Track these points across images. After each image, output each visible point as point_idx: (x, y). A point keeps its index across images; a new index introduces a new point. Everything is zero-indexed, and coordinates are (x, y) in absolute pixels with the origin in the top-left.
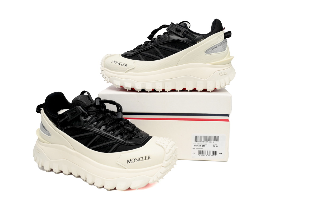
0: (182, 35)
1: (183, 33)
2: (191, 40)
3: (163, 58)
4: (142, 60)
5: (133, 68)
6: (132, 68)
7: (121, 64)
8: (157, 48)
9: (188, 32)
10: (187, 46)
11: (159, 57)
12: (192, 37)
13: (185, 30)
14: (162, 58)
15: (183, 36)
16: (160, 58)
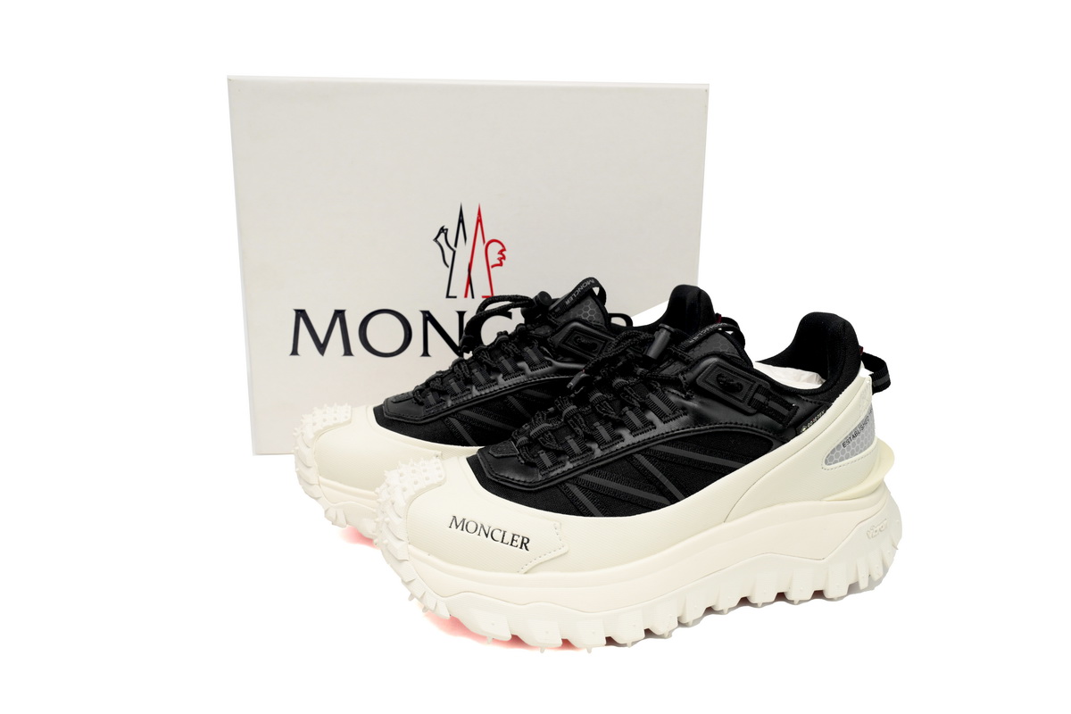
0: (749, 404)
1: (752, 398)
2: (780, 422)
3: (678, 501)
4: (592, 515)
5: (559, 552)
6: (554, 554)
7: (498, 535)
8: (645, 456)
9: (771, 394)
10: (767, 448)
11: (662, 499)
12: (785, 412)
13: (760, 386)
14: (674, 500)
15: (751, 410)
16: (668, 502)
